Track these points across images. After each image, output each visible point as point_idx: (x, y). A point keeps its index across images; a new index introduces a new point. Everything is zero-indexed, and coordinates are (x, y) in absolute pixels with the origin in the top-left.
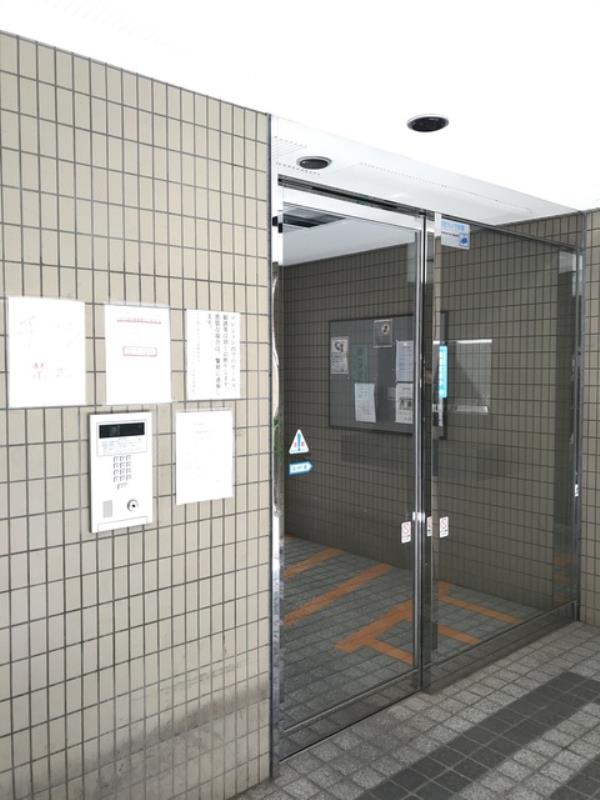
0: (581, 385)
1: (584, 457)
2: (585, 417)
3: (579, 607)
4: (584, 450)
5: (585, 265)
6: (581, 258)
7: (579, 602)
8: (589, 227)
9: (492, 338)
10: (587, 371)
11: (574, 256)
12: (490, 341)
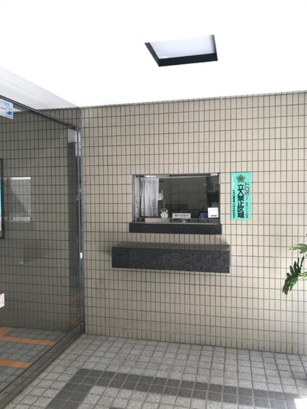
0: (82, 204)
1: (85, 243)
2: (85, 221)
3: (84, 326)
4: (85, 239)
5: (81, 137)
6: (79, 134)
7: (84, 323)
8: (83, 117)
9: (31, 176)
10: (85, 196)
11: (76, 132)
12: (29, 178)
